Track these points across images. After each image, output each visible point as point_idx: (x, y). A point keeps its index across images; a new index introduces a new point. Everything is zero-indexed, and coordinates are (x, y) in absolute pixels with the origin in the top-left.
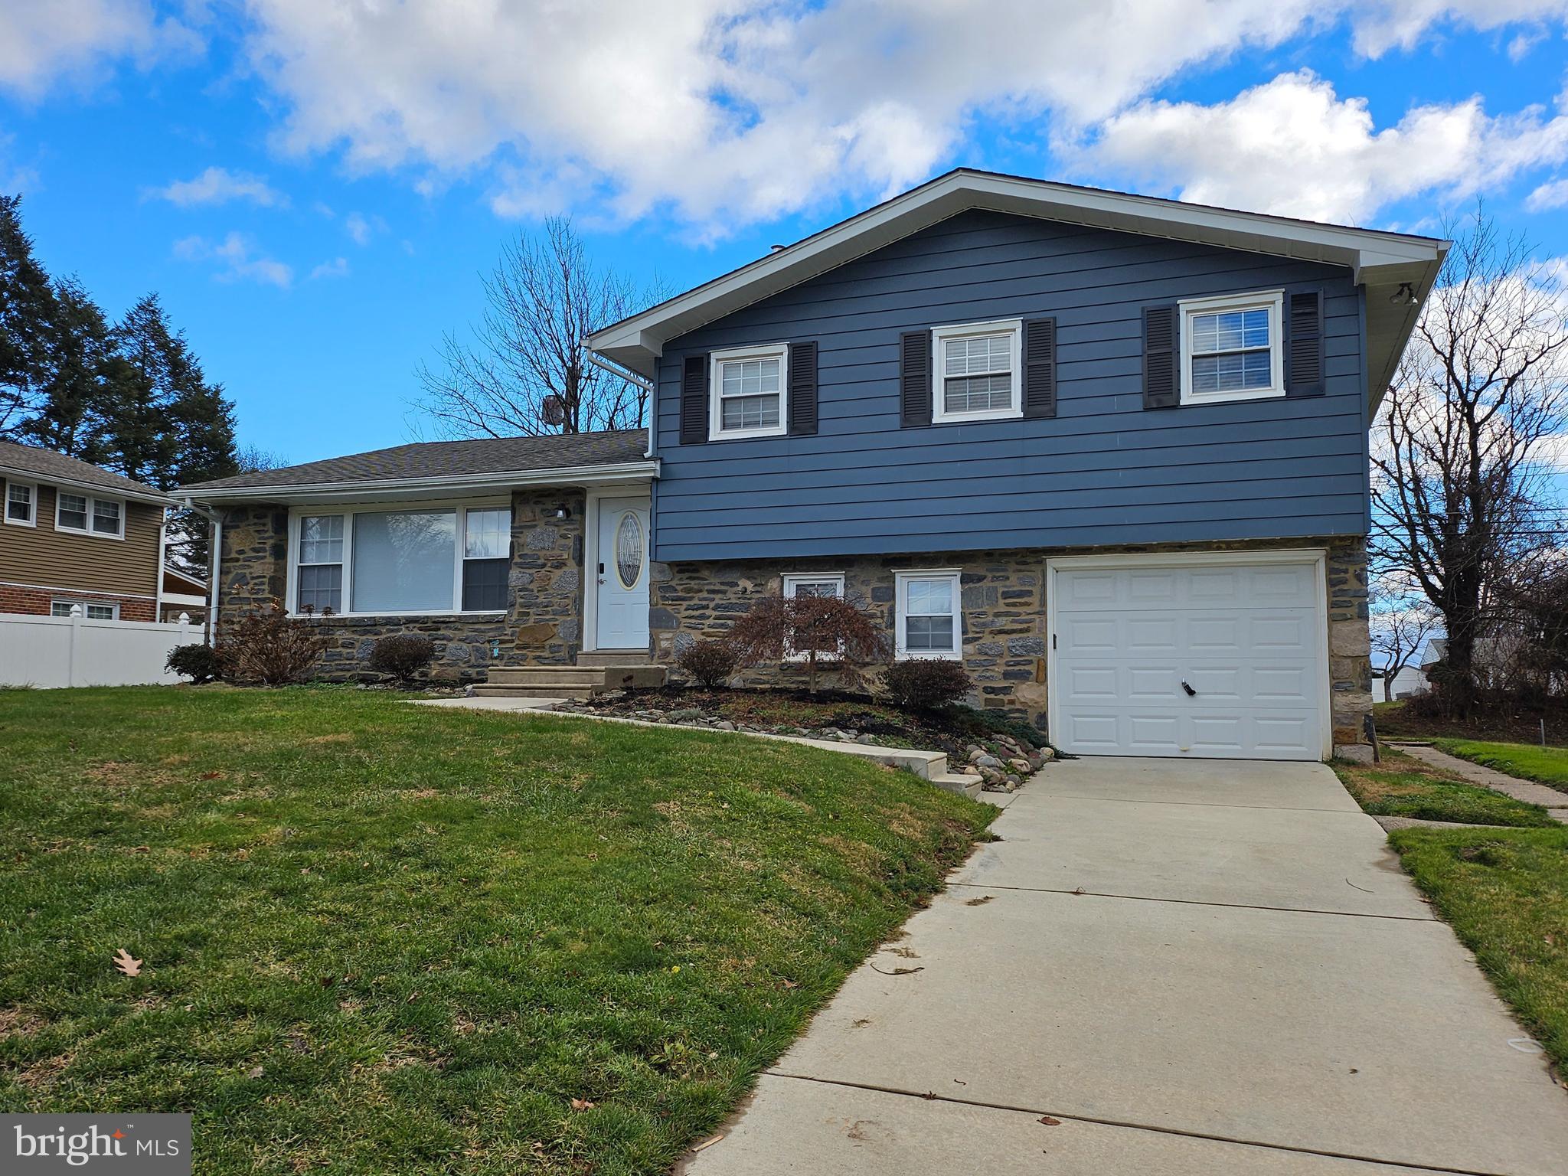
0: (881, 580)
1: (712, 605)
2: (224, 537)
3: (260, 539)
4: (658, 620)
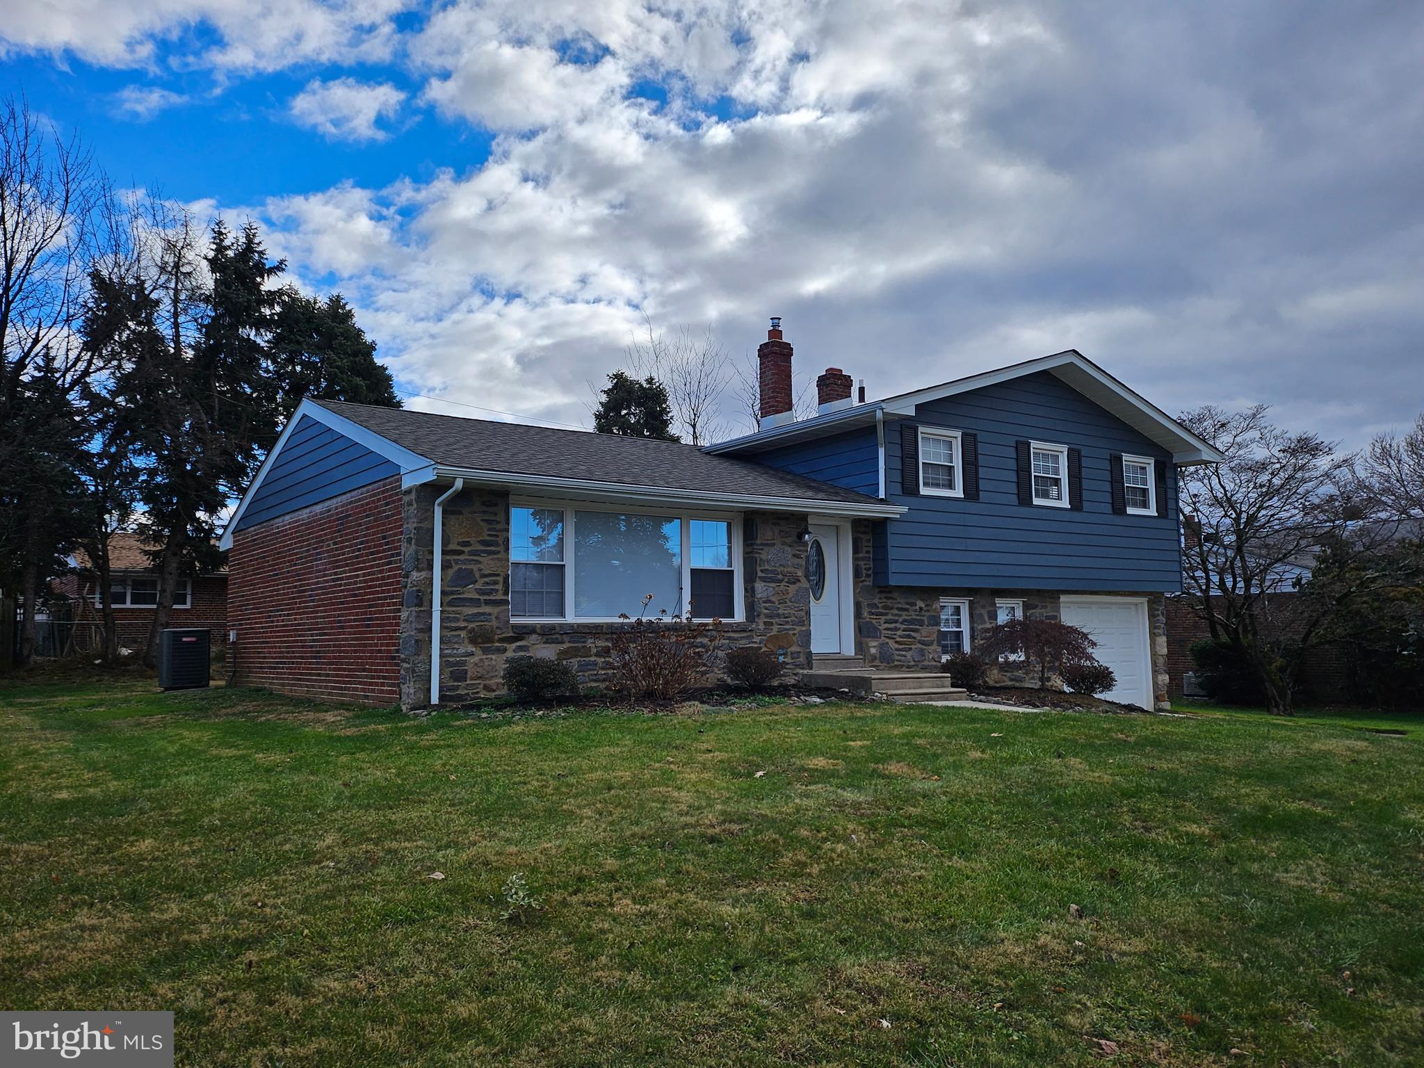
0: (989, 605)
1: (901, 620)
2: (443, 524)
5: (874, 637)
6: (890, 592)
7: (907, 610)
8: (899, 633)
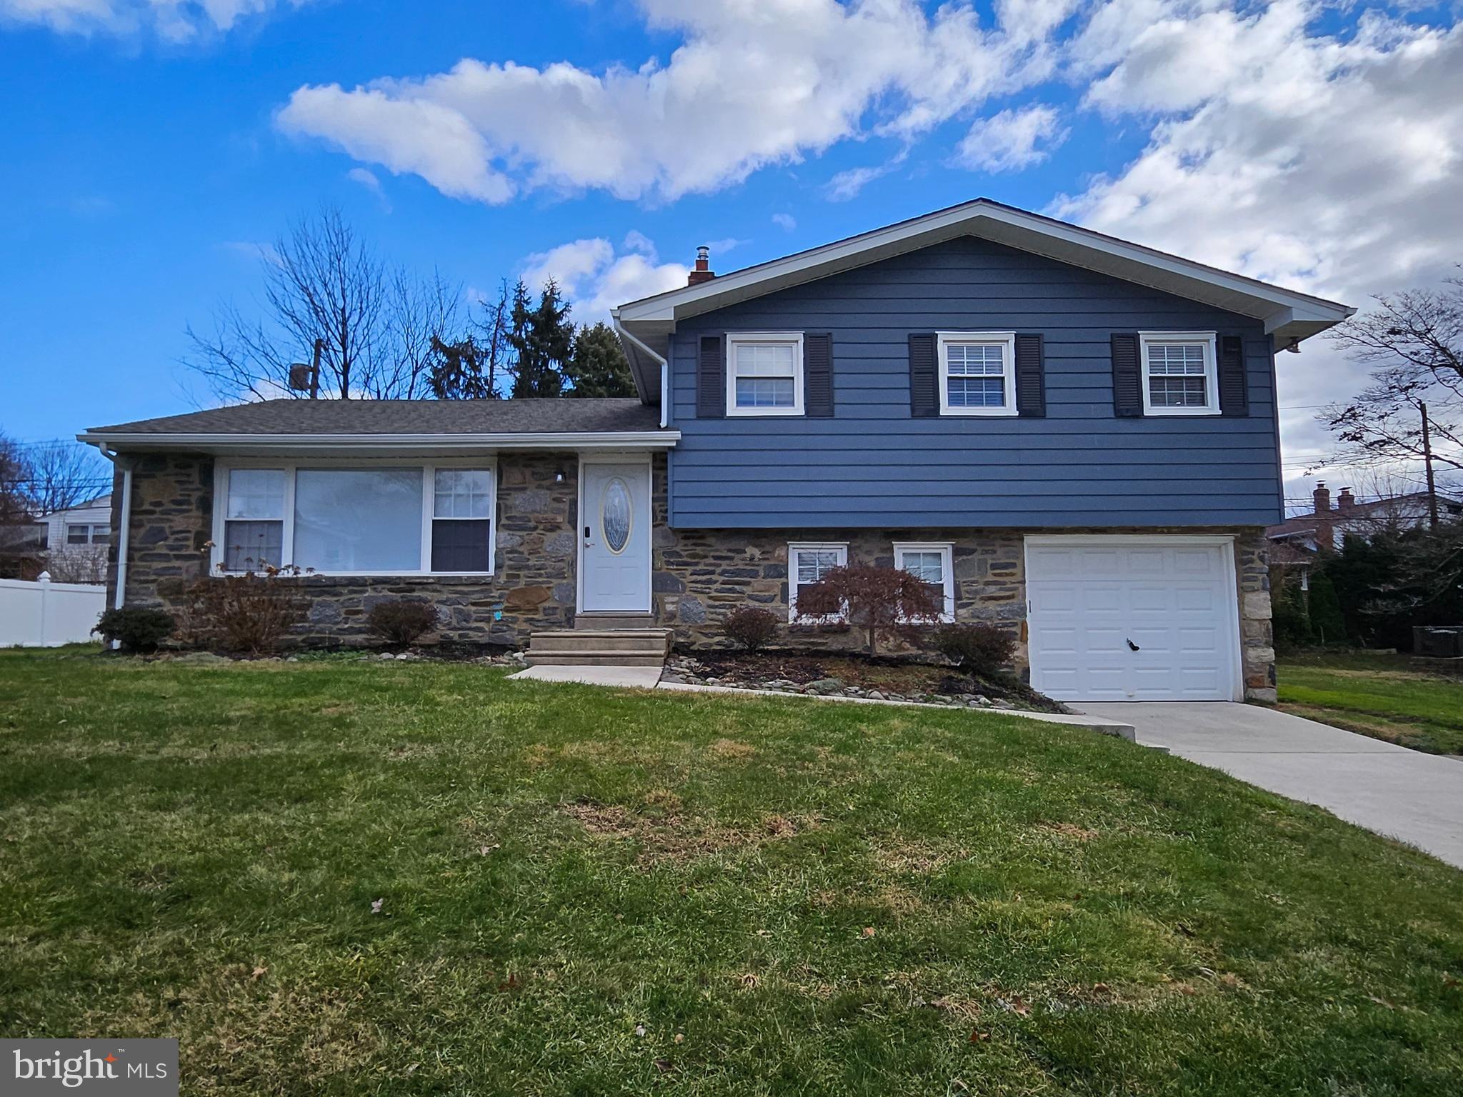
0: (883, 550)
1: (719, 570)
2: (134, 487)
3: (182, 490)
4: (661, 584)
5: (673, 592)
6: (702, 537)
7: (731, 558)
8: (714, 587)
